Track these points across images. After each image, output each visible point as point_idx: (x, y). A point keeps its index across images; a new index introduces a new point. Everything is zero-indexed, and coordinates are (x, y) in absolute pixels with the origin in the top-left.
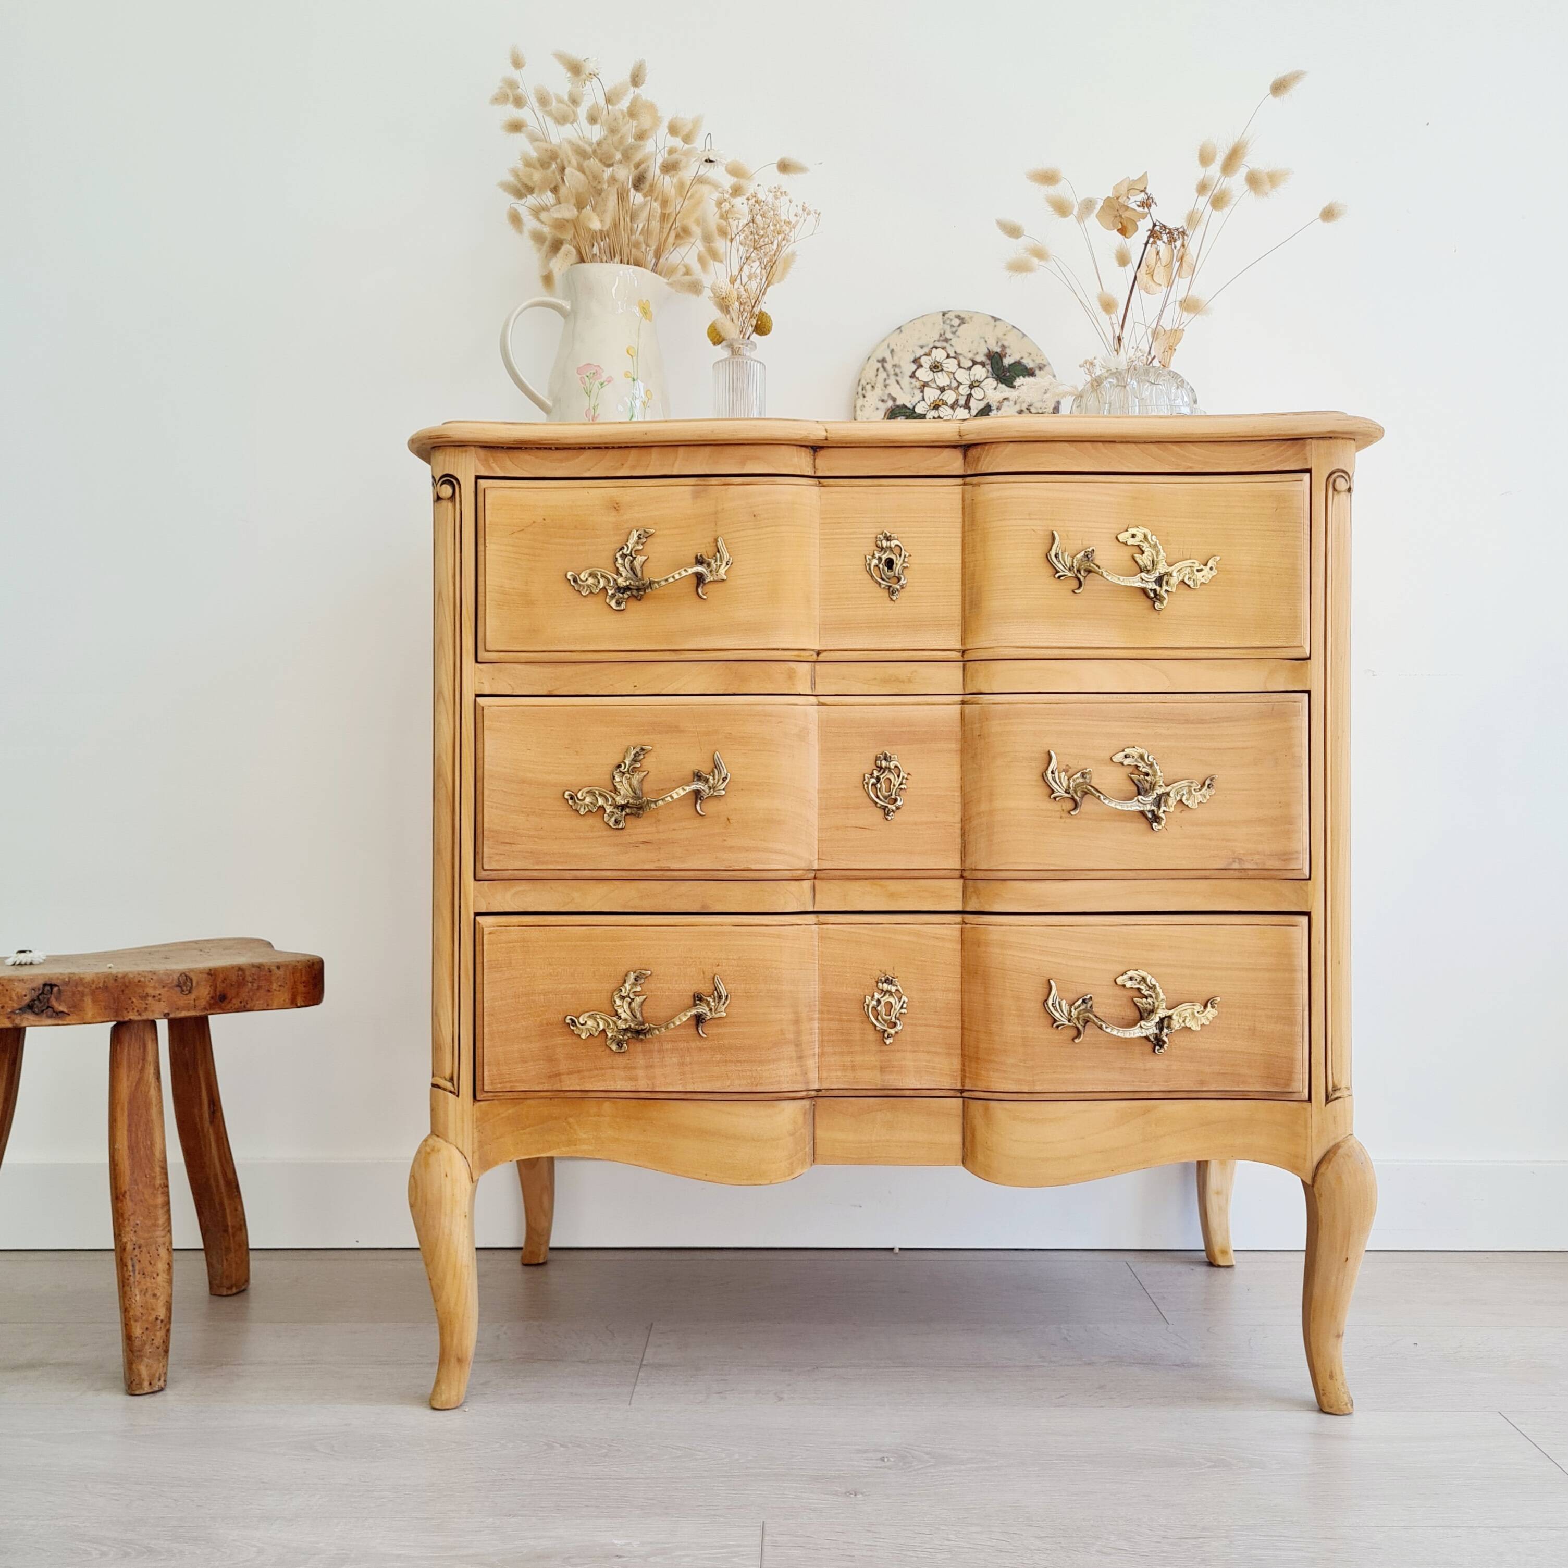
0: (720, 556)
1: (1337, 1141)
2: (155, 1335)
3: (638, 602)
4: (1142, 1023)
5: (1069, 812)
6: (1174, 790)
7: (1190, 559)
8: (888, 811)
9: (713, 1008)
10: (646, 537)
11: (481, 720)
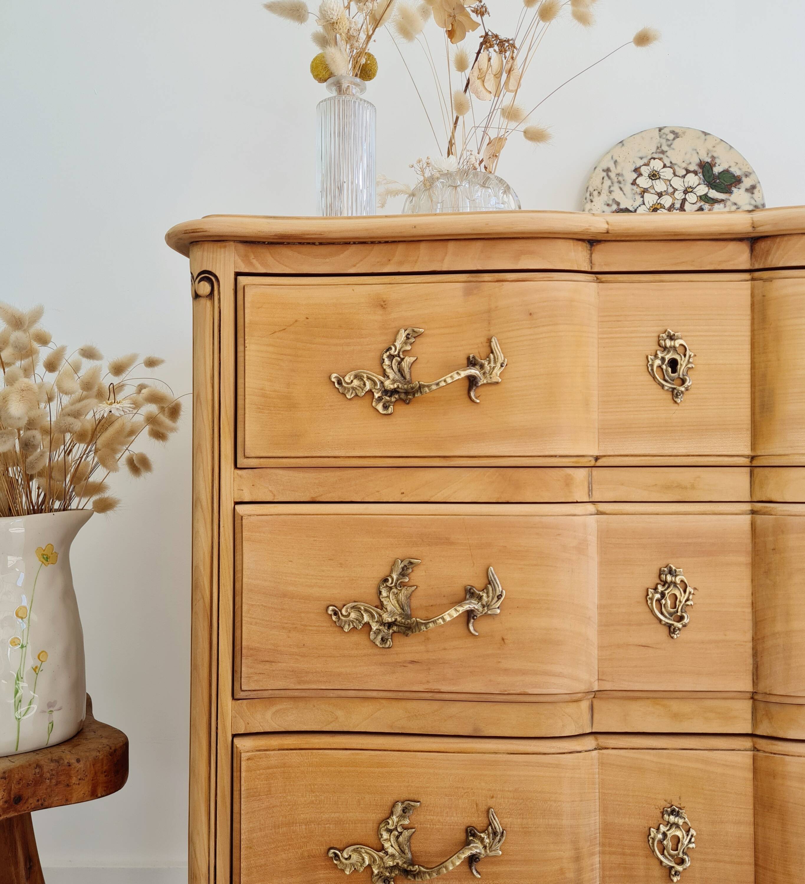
0: (494, 357)
3: (407, 405)
8: (674, 629)
9: (488, 845)
10: (415, 337)
11: (240, 530)
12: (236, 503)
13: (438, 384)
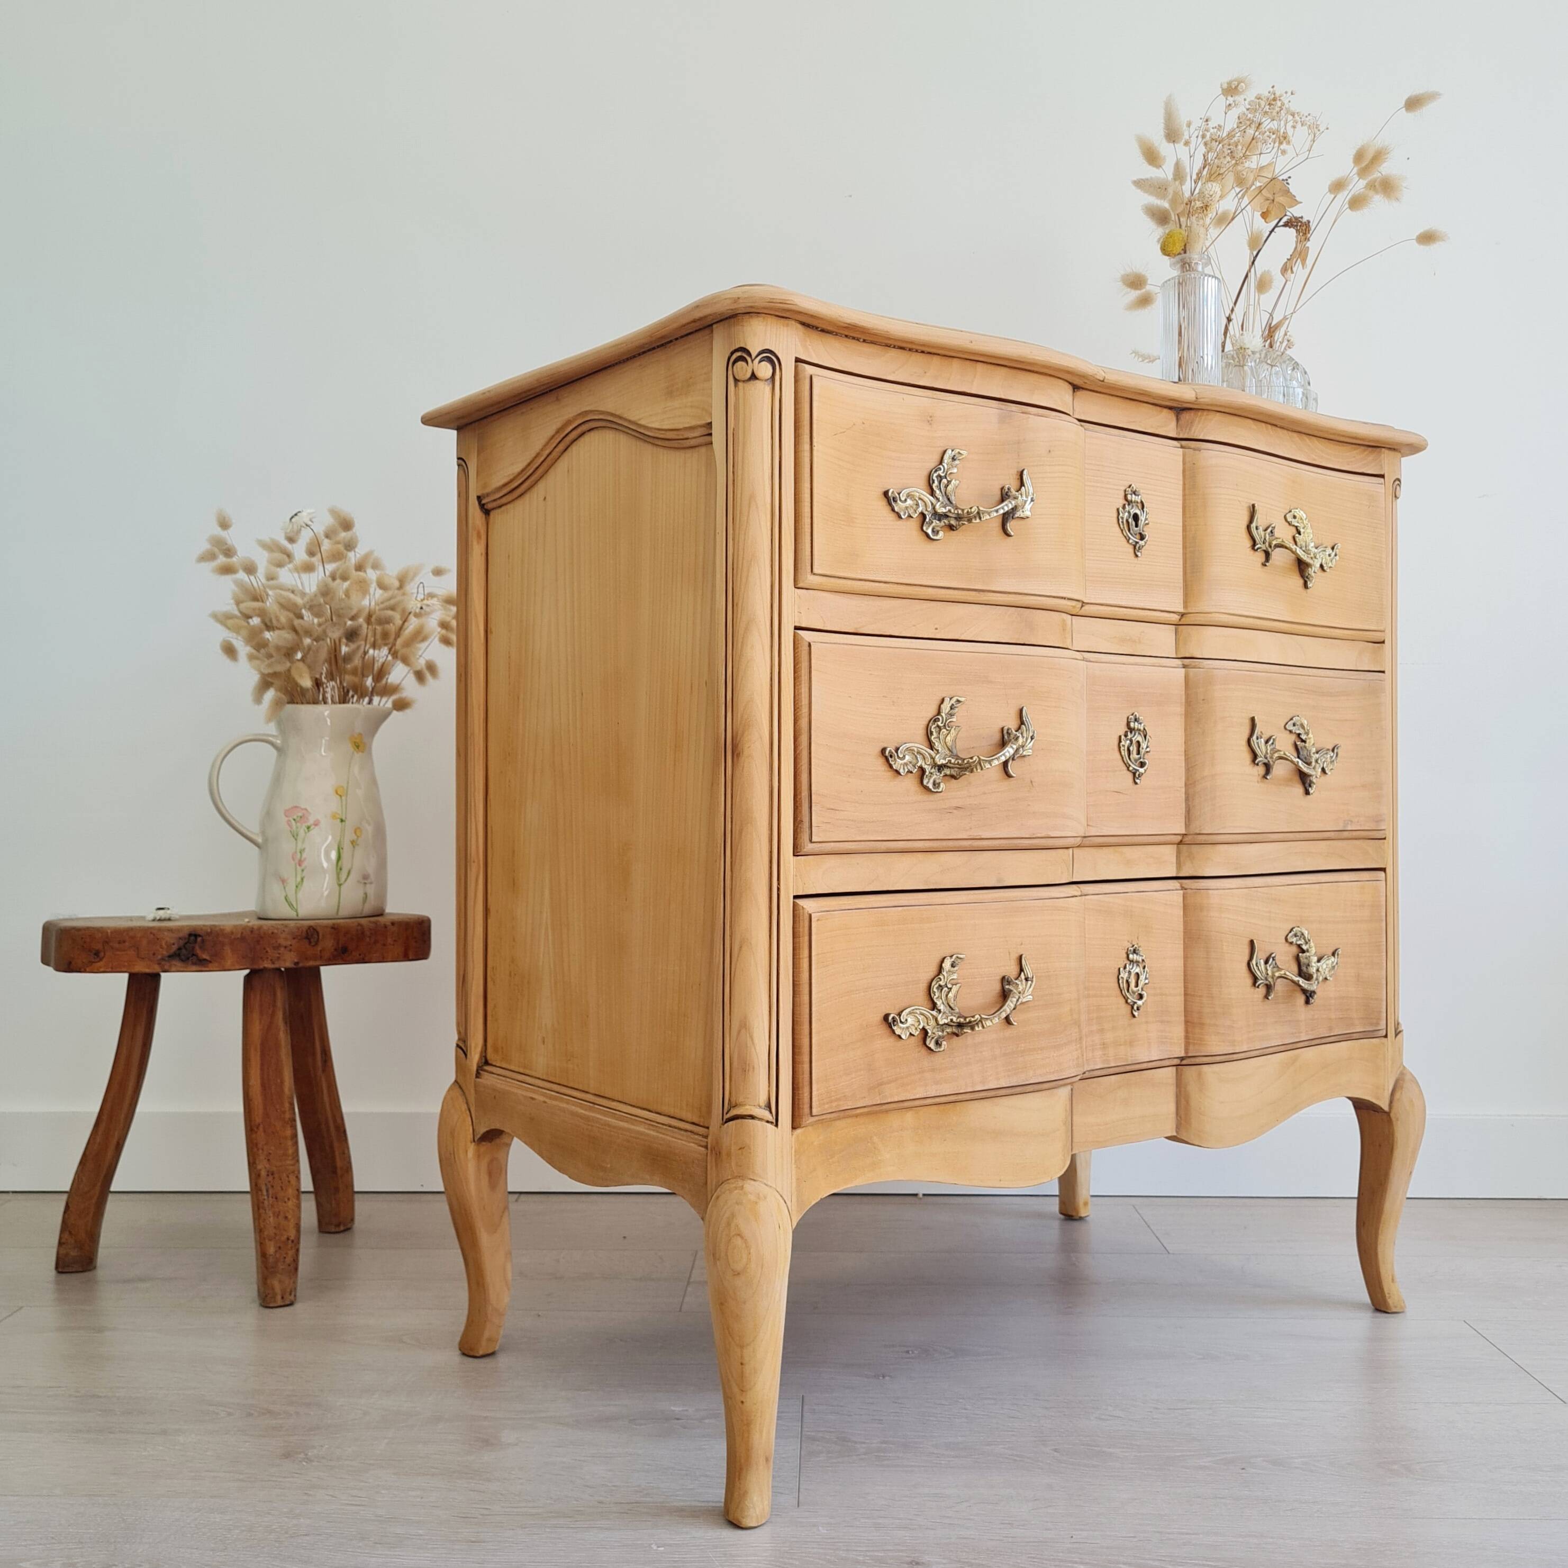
2: (287, 1254)
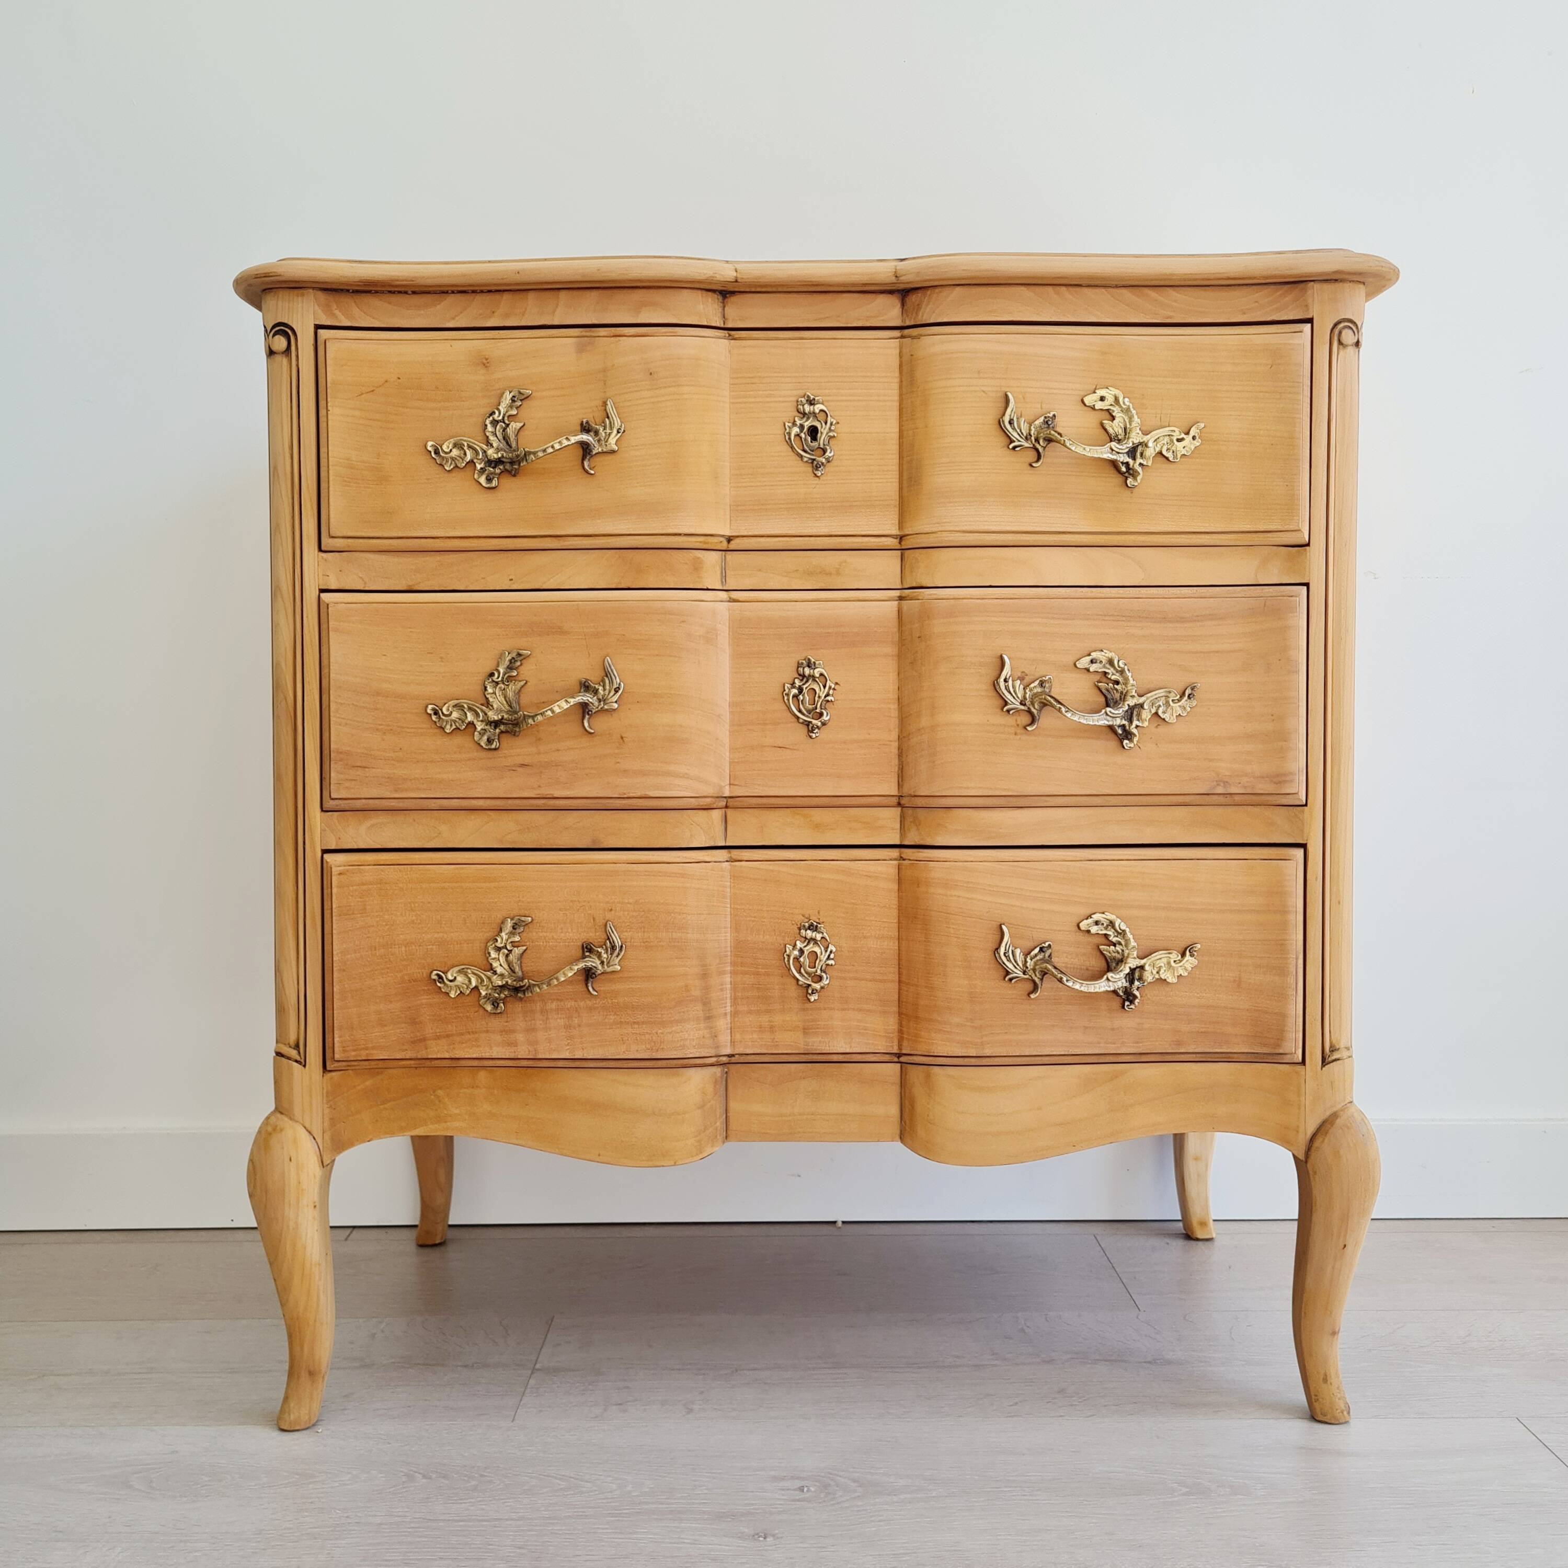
0: (610, 423)
1: (1335, 1109)
3: (513, 479)
4: (1110, 975)
5: (1025, 728)
6: (1148, 701)
7: (1169, 426)
8: (812, 727)
9: (605, 960)
10: (521, 400)
11: (326, 620)
12: (322, 591)
13: (544, 451)
